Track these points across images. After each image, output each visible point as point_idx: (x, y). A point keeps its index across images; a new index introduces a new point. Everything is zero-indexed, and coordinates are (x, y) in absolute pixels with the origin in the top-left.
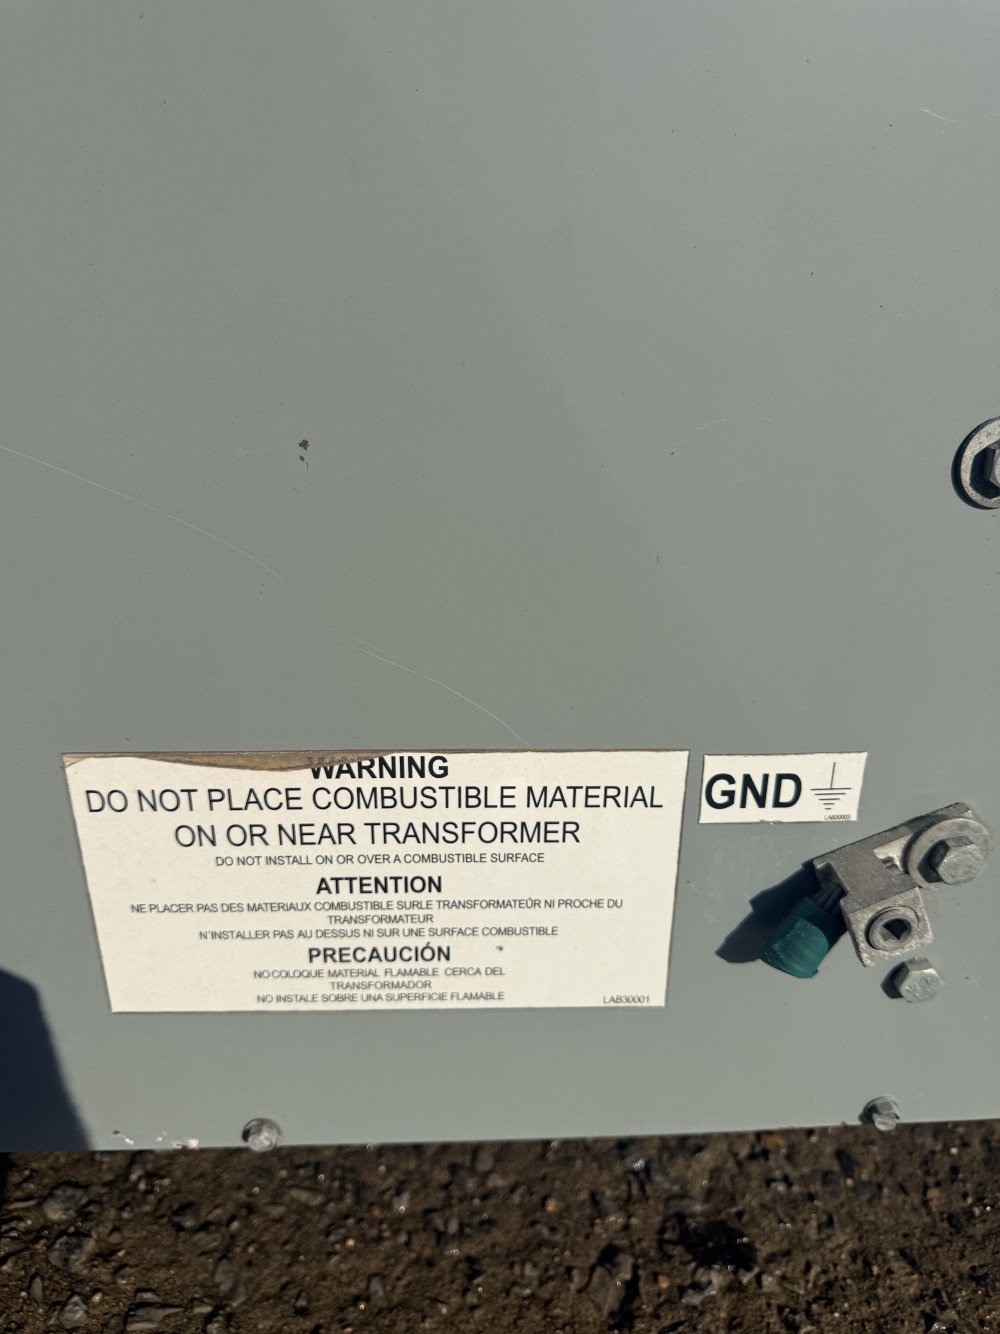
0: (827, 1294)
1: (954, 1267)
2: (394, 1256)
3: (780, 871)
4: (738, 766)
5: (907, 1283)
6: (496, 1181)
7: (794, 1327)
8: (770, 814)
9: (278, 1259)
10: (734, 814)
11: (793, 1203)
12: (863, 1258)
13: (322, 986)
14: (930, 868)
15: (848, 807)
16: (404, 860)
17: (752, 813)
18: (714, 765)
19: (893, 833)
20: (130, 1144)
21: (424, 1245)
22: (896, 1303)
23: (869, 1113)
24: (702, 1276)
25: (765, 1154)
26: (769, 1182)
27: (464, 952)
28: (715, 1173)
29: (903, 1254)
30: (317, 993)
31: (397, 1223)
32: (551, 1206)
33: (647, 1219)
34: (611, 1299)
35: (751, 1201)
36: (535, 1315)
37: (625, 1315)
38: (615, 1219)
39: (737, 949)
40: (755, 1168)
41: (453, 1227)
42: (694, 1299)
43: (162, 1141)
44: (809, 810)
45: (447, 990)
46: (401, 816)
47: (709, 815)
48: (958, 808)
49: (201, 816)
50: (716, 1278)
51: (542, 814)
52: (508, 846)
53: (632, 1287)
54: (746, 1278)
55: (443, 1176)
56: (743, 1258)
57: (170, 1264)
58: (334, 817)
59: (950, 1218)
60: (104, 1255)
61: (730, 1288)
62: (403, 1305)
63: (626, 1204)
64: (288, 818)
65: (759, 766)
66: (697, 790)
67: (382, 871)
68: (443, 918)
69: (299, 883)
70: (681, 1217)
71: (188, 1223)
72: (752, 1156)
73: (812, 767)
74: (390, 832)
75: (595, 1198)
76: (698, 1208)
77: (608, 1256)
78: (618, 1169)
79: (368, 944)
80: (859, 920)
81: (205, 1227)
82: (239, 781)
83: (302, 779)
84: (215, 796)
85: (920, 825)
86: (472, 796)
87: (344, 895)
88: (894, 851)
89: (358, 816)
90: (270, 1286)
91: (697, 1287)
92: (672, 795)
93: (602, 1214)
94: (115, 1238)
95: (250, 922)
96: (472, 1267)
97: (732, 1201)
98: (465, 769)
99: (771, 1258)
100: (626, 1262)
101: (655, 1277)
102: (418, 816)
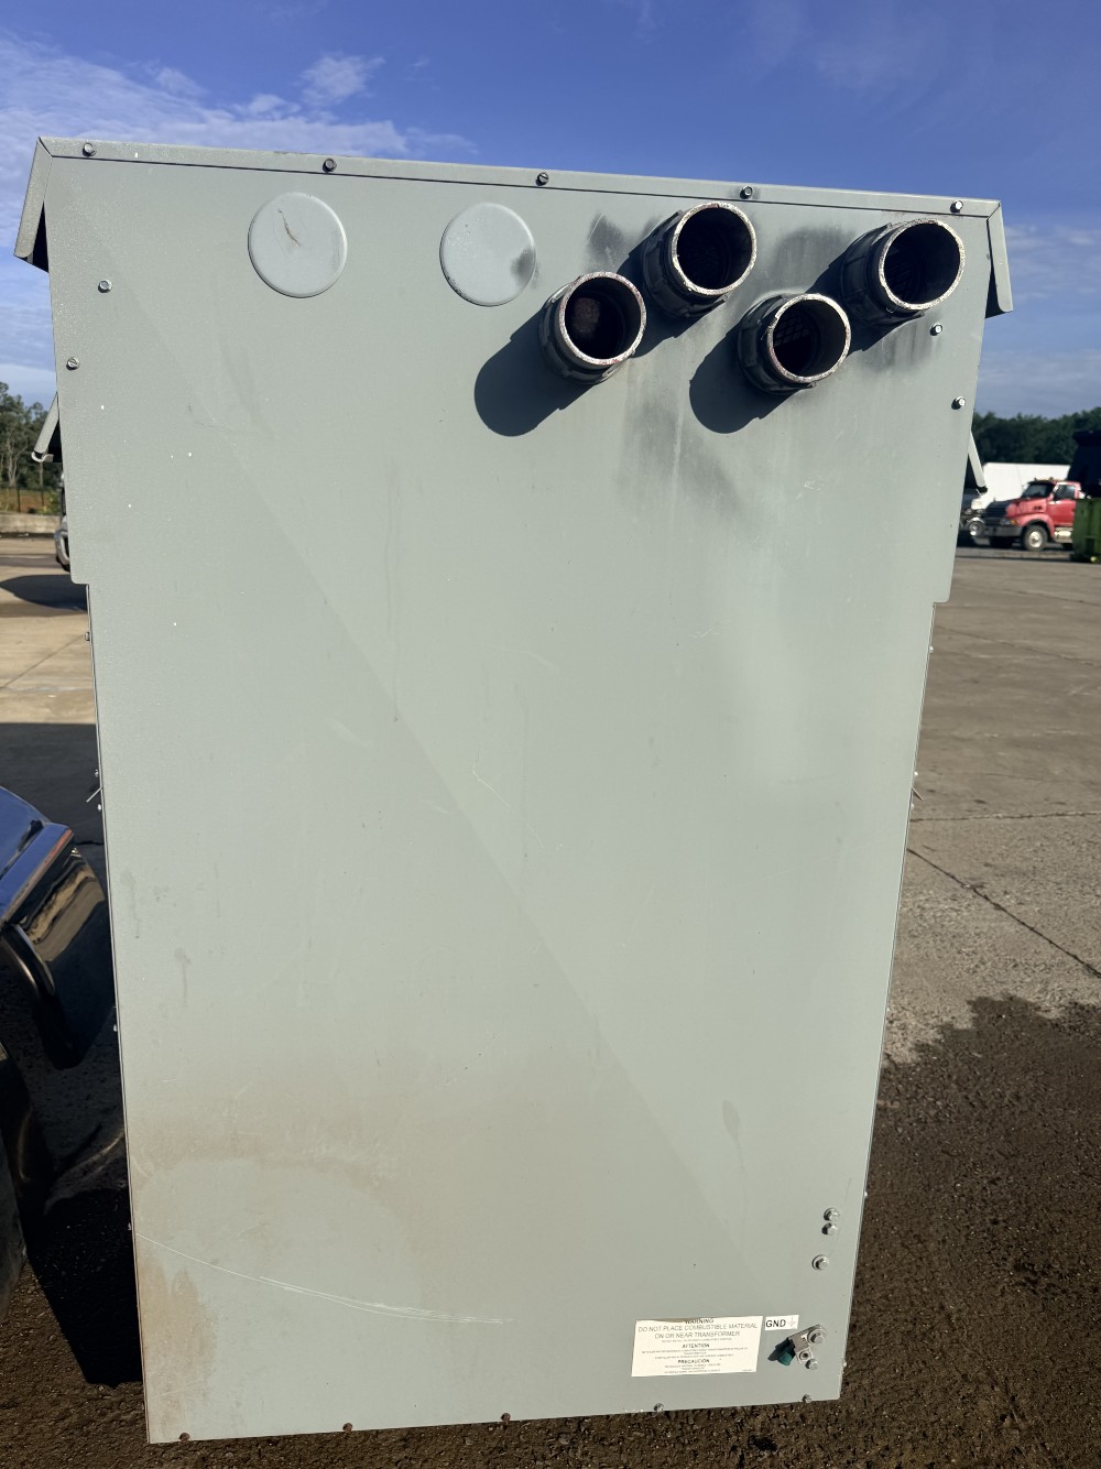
0: (797, 1457)
1: (833, 1449)
2: (671, 1450)
3: (781, 1340)
4: (772, 1319)
5: (820, 1454)
6: (696, 1427)
7: (788, 1466)
8: (779, 1328)
9: (637, 1453)
10: (772, 1329)
11: (787, 1432)
12: (808, 1448)
13: (680, 1369)
14: (813, 1339)
15: (795, 1326)
16: (702, 1340)
17: (776, 1328)
18: (768, 1318)
19: (804, 1332)
20: (627, 1412)
21: (679, 1447)
22: (817, 1460)
23: (804, 1398)
24: (762, 1453)
25: (778, 1416)
26: (779, 1425)
27: (712, 1360)
28: (763, 1423)
29: (819, 1446)
30: (678, 1370)
31: (669, 1440)
32: (714, 1434)
33: (743, 1437)
34: (736, 1461)
35: (775, 1431)
36: (716, 1465)
37: (741, 1465)
38: (734, 1437)
39: (772, 1358)
40: (775, 1421)
41: (686, 1442)
42: (760, 1459)
43: (634, 1411)
44: (787, 1327)
45: (708, 1369)
46: (702, 1331)
47: (767, 1329)
48: (818, 1325)
49: (661, 1332)
50: (766, 1454)
51: (732, 1330)
52: (725, 1337)
53: (742, 1457)
54: (774, 1453)
55: (679, 1426)
56: (773, 1447)
57: (606, 1456)
58: (688, 1331)
59: (834, 1435)
60: (586, 1454)
61: (771, 1456)
62: (678, 1464)
63: (737, 1433)
64: (679, 1332)
65: (778, 1319)
66: (764, 1324)
67: (696, 1343)
68: (709, 1353)
69: (678, 1346)
70: (754, 1437)
71: (606, 1443)
72: (774, 1417)
73: (788, 1318)
74: (700, 1334)
75: (727, 1432)
76: (758, 1434)
77: (734, 1448)
78: (733, 1422)
79: (691, 1359)
80: (798, 1353)
81: (611, 1444)
82: (670, 1325)
83: (683, 1324)
84: (666, 1328)
85: (811, 1329)
86: (717, 1327)
87: (688, 1348)
88: (805, 1336)
89: (693, 1331)
90: (638, 1460)
91: (761, 1456)
92: (759, 1325)
93: (730, 1436)
94: (586, 1449)
95: (666, 1355)
96: (695, 1453)
97: (769, 1431)
98: (717, 1321)
99: (781, 1448)
100: (739, 1450)
101: (748, 1454)
102: (706, 1331)
